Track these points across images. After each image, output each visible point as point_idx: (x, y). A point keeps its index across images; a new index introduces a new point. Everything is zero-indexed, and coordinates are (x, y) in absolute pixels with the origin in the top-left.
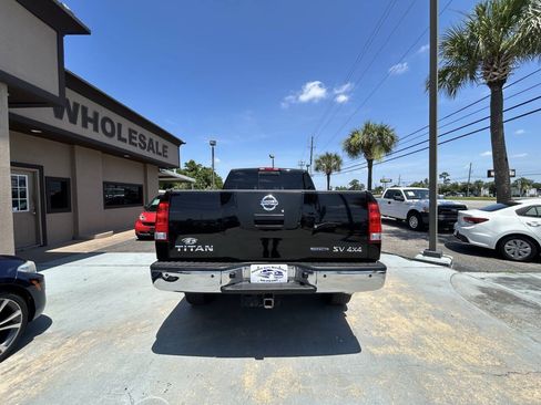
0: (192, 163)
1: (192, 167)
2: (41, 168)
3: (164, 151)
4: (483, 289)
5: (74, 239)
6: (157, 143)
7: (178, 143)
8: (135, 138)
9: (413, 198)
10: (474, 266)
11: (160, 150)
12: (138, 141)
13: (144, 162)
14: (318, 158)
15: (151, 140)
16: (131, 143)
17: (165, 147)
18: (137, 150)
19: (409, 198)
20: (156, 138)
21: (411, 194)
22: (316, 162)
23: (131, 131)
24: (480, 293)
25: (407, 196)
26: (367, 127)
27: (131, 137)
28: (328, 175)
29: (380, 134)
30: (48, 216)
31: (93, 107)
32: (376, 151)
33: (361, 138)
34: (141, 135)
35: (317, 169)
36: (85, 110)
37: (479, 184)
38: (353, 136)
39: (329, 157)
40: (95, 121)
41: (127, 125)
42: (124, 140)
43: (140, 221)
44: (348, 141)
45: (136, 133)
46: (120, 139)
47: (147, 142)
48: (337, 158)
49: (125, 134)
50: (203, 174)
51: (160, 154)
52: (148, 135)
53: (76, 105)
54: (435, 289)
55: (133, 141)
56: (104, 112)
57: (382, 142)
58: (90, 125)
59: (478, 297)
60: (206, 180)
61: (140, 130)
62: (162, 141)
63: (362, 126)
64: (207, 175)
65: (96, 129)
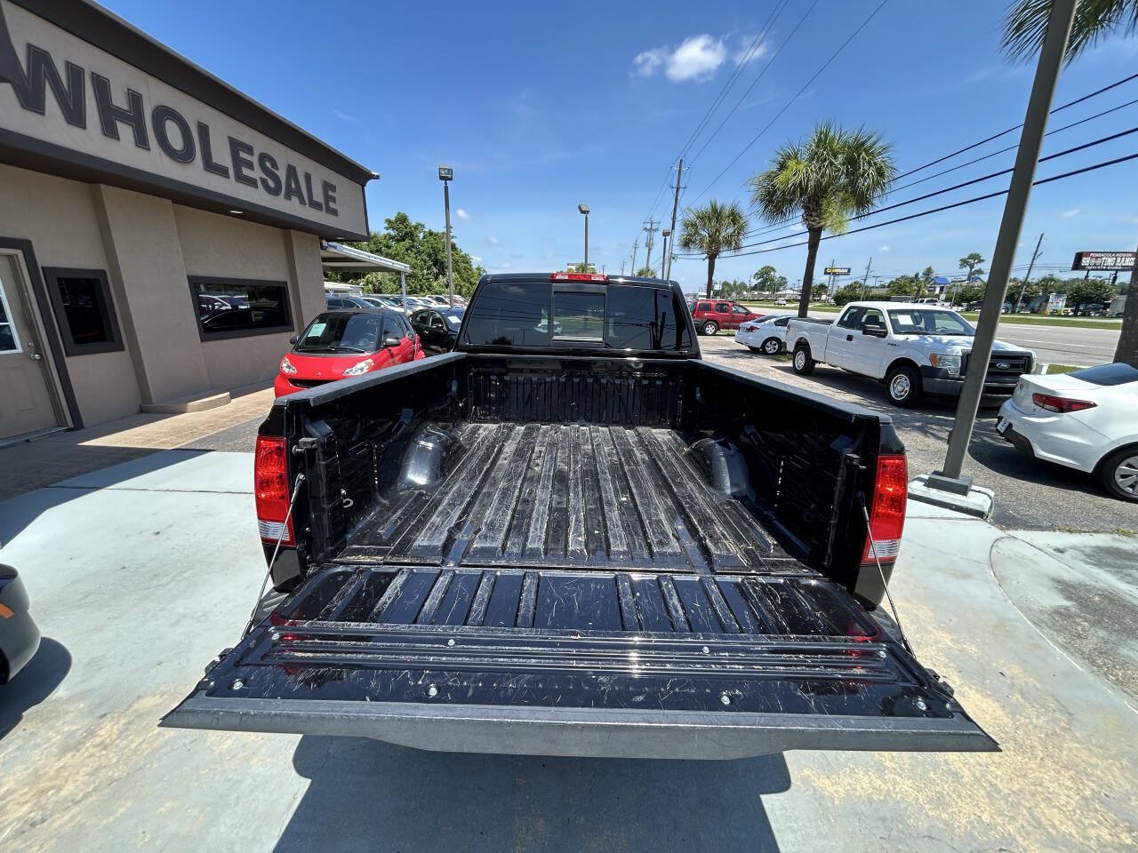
0: (402, 219)
1: (404, 230)
2: (26, 246)
3: (328, 199)
4: (1066, 588)
5: (142, 411)
6: (308, 177)
7: (360, 176)
8: (250, 165)
9: (909, 330)
10: (1039, 513)
11: (318, 196)
12: (257, 174)
13: (284, 225)
14: (692, 217)
15: (291, 171)
16: (241, 178)
17: (328, 187)
18: (257, 197)
19: (899, 329)
20: (303, 164)
21: (906, 320)
22: (686, 225)
23: (236, 146)
24: (1060, 601)
25: (895, 322)
26: (822, 141)
27: (238, 163)
28: (712, 258)
29: (852, 162)
30: (70, 362)
31: (123, 78)
32: (833, 206)
33: (801, 171)
34: (264, 158)
35: (686, 244)
36: (102, 86)
37: (1048, 285)
38: (783, 166)
39: (716, 214)
40: (134, 118)
41: (222, 129)
42: (222, 171)
43: (283, 375)
44: (771, 177)
45: (249, 150)
46: (211, 166)
47: (282, 174)
48: (735, 217)
49: (222, 156)
50: (426, 248)
51: (317, 206)
52: (284, 156)
53: (75, 72)
54: (954, 586)
55: (246, 172)
56: (156, 93)
57: (853, 183)
58: (125, 130)
59: (1057, 612)
60: (436, 262)
61: (260, 143)
62: (320, 174)
63: (810, 140)
64: (436, 251)
65: (141, 142)
